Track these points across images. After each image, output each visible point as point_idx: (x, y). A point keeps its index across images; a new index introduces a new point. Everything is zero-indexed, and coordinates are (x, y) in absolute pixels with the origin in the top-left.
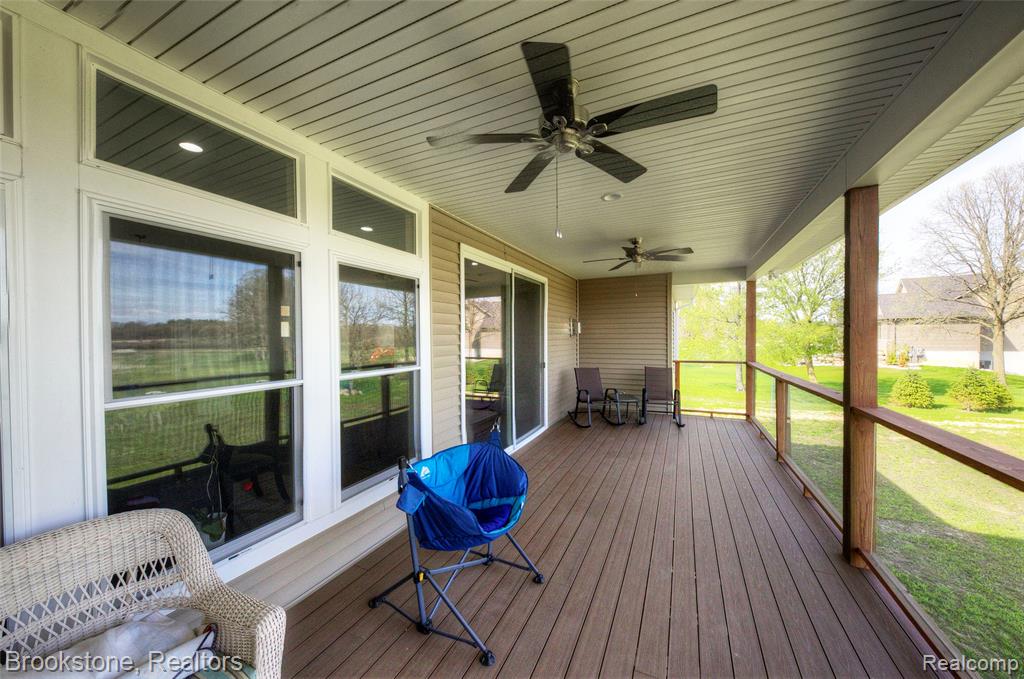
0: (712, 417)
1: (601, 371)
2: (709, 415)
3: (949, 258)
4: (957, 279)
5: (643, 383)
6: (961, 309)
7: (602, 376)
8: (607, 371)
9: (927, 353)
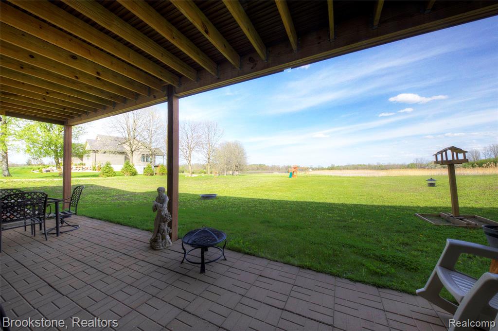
6: (119, 149)
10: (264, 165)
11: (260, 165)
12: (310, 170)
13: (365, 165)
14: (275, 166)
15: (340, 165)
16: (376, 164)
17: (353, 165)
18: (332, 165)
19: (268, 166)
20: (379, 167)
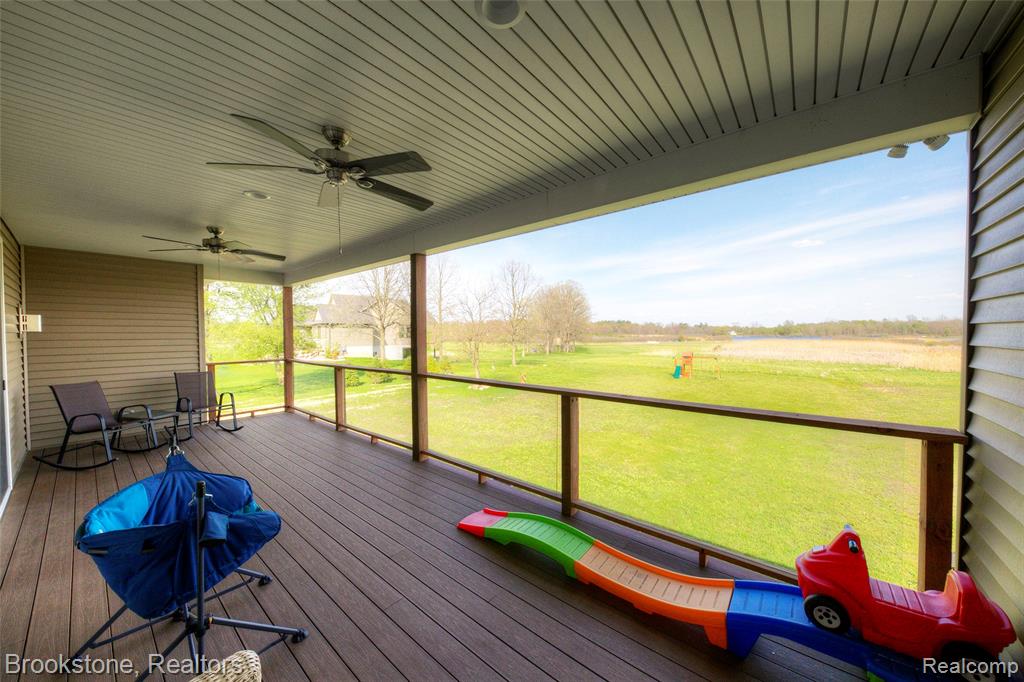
0: (253, 416)
1: (103, 386)
2: (250, 414)
3: (360, 283)
4: (362, 297)
5: (175, 393)
6: (364, 319)
7: (105, 392)
8: (111, 385)
9: (348, 349)
10: (628, 322)
11: (619, 322)
12: (733, 333)
13: (875, 323)
14: (651, 324)
15: (807, 322)
16: (906, 320)
17: (843, 323)
18: (787, 322)
19: (637, 325)
20: (914, 326)
